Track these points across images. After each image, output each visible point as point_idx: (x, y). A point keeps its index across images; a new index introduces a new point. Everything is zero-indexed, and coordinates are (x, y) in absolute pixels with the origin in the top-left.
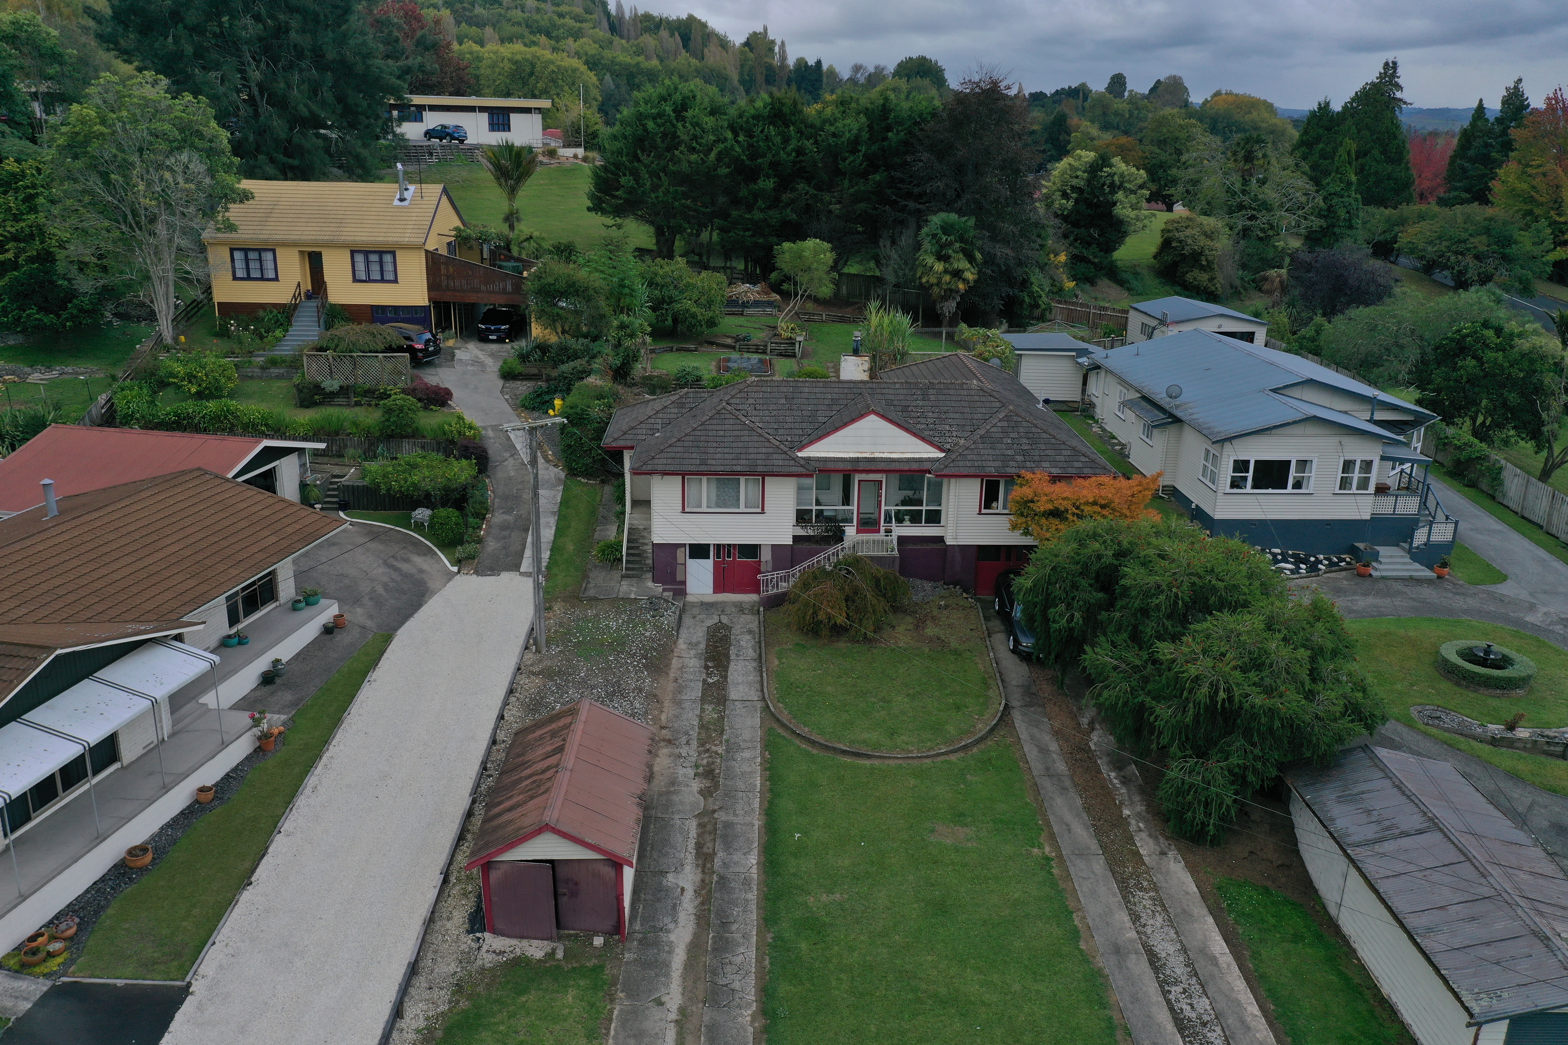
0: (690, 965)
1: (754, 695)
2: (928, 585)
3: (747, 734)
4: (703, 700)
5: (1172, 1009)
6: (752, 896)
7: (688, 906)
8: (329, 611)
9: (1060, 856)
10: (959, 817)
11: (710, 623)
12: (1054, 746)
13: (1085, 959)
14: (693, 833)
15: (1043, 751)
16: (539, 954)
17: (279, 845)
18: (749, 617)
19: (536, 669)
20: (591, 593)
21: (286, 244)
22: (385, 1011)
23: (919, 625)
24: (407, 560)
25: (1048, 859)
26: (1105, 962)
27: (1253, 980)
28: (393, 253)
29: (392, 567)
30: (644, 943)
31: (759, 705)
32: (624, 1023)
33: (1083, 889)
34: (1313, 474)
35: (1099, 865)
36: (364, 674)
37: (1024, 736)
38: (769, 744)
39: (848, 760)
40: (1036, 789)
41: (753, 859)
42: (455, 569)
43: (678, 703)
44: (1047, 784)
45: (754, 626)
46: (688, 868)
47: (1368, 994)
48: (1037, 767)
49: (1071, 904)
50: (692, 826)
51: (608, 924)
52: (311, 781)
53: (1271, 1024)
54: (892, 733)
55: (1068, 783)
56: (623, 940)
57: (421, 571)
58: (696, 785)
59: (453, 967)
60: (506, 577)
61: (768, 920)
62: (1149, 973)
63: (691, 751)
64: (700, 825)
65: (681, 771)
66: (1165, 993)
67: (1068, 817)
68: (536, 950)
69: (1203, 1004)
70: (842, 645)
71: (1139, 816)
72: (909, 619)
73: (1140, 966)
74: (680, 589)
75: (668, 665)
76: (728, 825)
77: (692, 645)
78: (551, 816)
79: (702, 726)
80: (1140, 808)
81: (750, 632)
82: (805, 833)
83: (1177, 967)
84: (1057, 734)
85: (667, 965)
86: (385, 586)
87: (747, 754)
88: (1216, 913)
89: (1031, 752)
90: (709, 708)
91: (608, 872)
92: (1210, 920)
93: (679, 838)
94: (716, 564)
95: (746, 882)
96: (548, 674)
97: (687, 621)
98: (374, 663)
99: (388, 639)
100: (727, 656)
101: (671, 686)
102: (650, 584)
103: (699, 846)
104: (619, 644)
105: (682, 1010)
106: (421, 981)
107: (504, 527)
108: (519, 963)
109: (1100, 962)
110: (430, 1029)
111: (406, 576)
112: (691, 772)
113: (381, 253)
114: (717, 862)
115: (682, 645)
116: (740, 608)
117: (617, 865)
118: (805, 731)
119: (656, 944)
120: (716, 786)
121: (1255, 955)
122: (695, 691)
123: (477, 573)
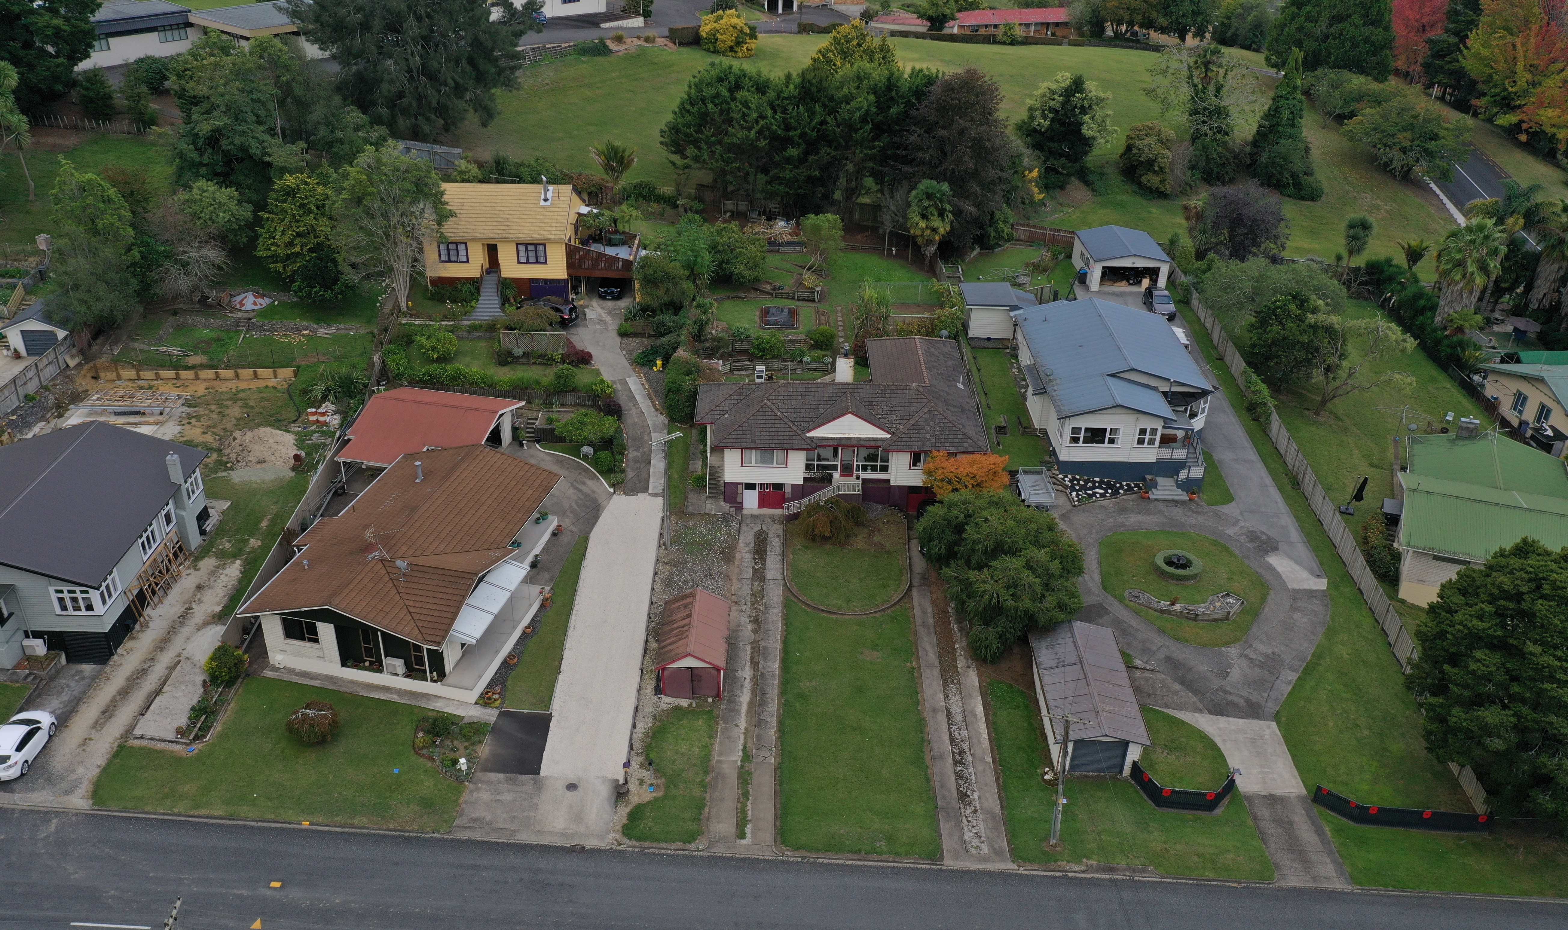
0: (749, 710)
1: (780, 577)
2: (879, 507)
3: (775, 599)
4: (753, 579)
5: (950, 734)
6: (776, 682)
7: (748, 686)
8: (553, 522)
9: (919, 668)
10: (875, 647)
11: (757, 529)
12: (930, 610)
13: (919, 713)
14: (749, 652)
15: (924, 612)
16: (685, 705)
17: (567, 654)
18: (777, 526)
19: (666, 560)
20: (690, 509)
21: (475, 240)
22: (630, 726)
23: (870, 535)
24: (584, 483)
25: (913, 668)
26: (927, 715)
27: (990, 724)
28: (544, 245)
29: (576, 488)
30: (729, 701)
31: (782, 582)
32: (723, 733)
33: (926, 683)
34: (1120, 437)
35: (936, 672)
36: (581, 563)
37: (916, 604)
38: (787, 606)
39: (825, 615)
40: (916, 633)
41: (777, 665)
42: (612, 490)
43: (740, 580)
44: (922, 631)
45: (780, 532)
46: (747, 669)
47: (1038, 731)
48: (919, 621)
49: (919, 690)
50: (749, 647)
51: (715, 693)
52: (572, 623)
53: (990, 742)
54: (848, 601)
55: (932, 630)
56: (720, 700)
57: (594, 492)
58: (750, 627)
59: (651, 709)
60: (642, 496)
61: (783, 693)
62: (945, 720)
63: (747, 608)
64: (752, 648)
65: (743, 619)
66: (950, 728)
67: (928, 647)
68: (684, 703)
69: (965, 733)
70: (827, 547)
71: (962, 648)
72: (866, 531)
73: (942, 718)
74: (739, 507)
75: (734, 557)
76: (765, 648)
77: (747, 544)
78: (690, 650)
79: (752, 595)
80: (964, 644)
81: (778, 536)
82: (801, 653)
83: (958, 718)
84: (933, 602)
85: (739, 711)
86: (576, 502)
87: (775, 611)
88: (983, 696)
89: (917, 612)
90: (756, 583)
91: (715, 673)
92: (980, 698)
93: (742, 654)
94: (760, 494)
95: (773, 676)
96: (673, 563)
97: (744, 528)
98: (583, 556)
99: (586, 540)
100: (765, 552)
101: (736, 570)
102: (722, 503)
103: (752, 658)
104: (707, 545)
105: (746, 729)
106: (640, 714)
107: (636, 461)
108: (677, 708)
109: (926, 715)
110: (647, 733)
111: (586, 495)
112: (747, 620)
113: (536, 245)
114: (760, 666)
115: (741, 544)
116: (773, 519)
117: (719, 671)
118: (804, 598)
119: (734, 702)
120: (760, 628)
121: (994, 714)
122: (748, 574)
123: (626, 493)
